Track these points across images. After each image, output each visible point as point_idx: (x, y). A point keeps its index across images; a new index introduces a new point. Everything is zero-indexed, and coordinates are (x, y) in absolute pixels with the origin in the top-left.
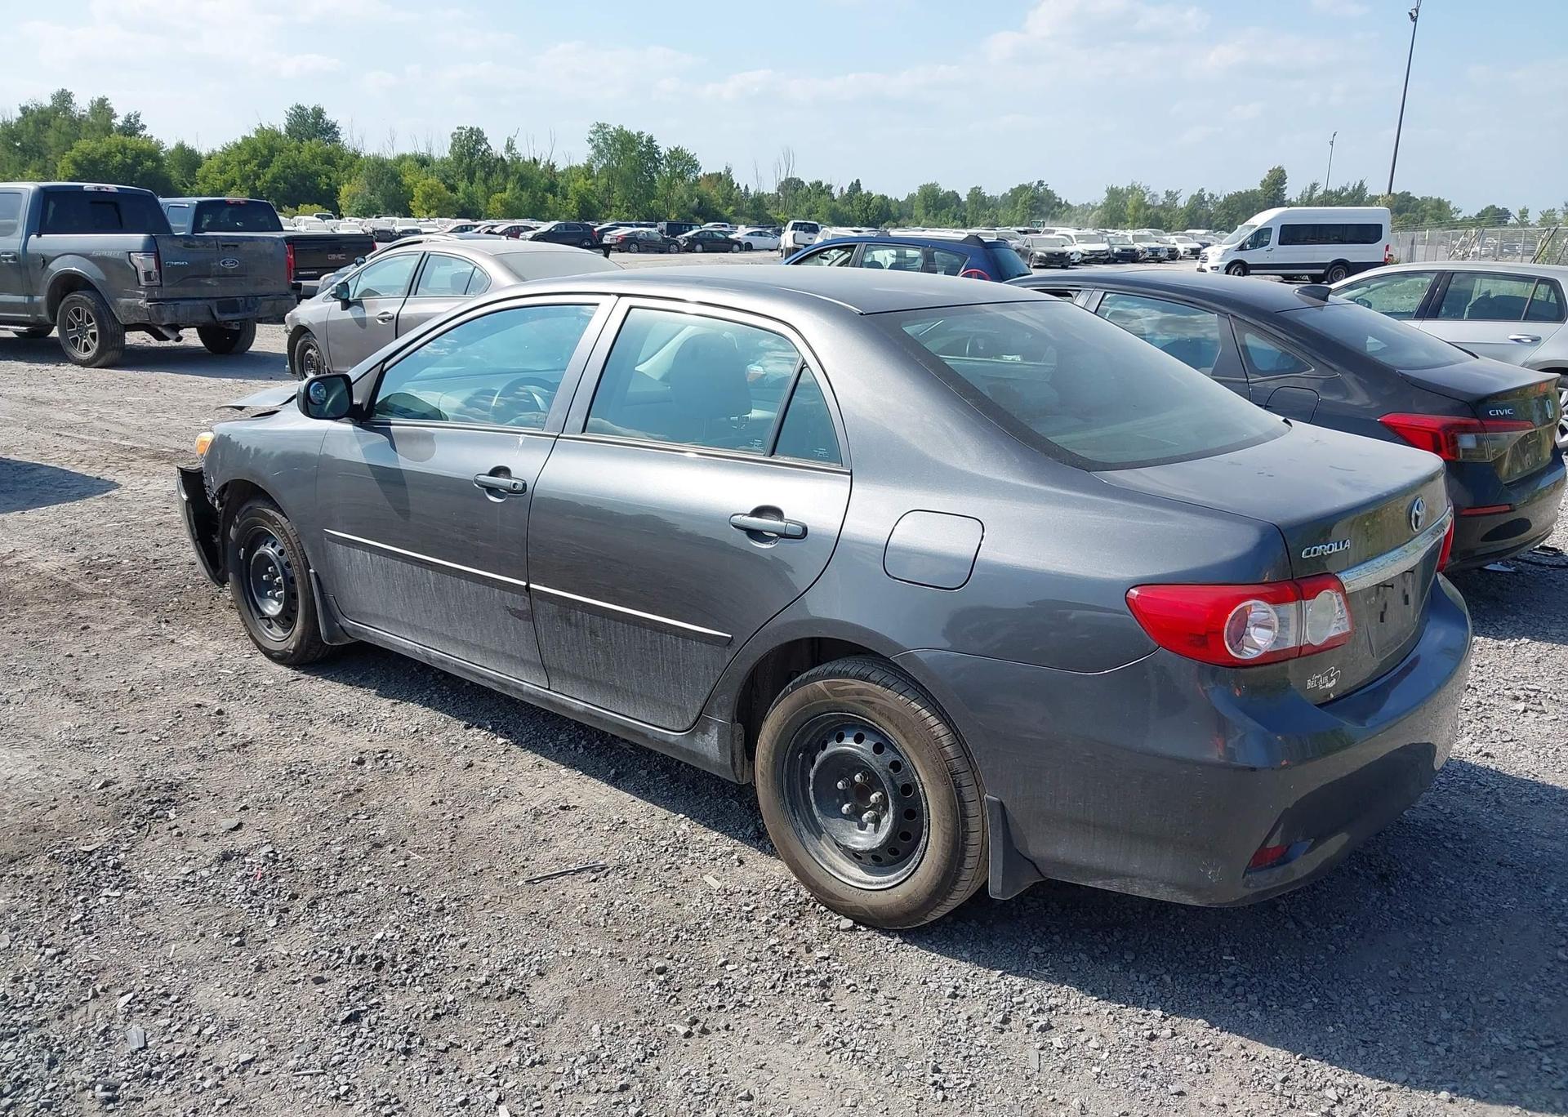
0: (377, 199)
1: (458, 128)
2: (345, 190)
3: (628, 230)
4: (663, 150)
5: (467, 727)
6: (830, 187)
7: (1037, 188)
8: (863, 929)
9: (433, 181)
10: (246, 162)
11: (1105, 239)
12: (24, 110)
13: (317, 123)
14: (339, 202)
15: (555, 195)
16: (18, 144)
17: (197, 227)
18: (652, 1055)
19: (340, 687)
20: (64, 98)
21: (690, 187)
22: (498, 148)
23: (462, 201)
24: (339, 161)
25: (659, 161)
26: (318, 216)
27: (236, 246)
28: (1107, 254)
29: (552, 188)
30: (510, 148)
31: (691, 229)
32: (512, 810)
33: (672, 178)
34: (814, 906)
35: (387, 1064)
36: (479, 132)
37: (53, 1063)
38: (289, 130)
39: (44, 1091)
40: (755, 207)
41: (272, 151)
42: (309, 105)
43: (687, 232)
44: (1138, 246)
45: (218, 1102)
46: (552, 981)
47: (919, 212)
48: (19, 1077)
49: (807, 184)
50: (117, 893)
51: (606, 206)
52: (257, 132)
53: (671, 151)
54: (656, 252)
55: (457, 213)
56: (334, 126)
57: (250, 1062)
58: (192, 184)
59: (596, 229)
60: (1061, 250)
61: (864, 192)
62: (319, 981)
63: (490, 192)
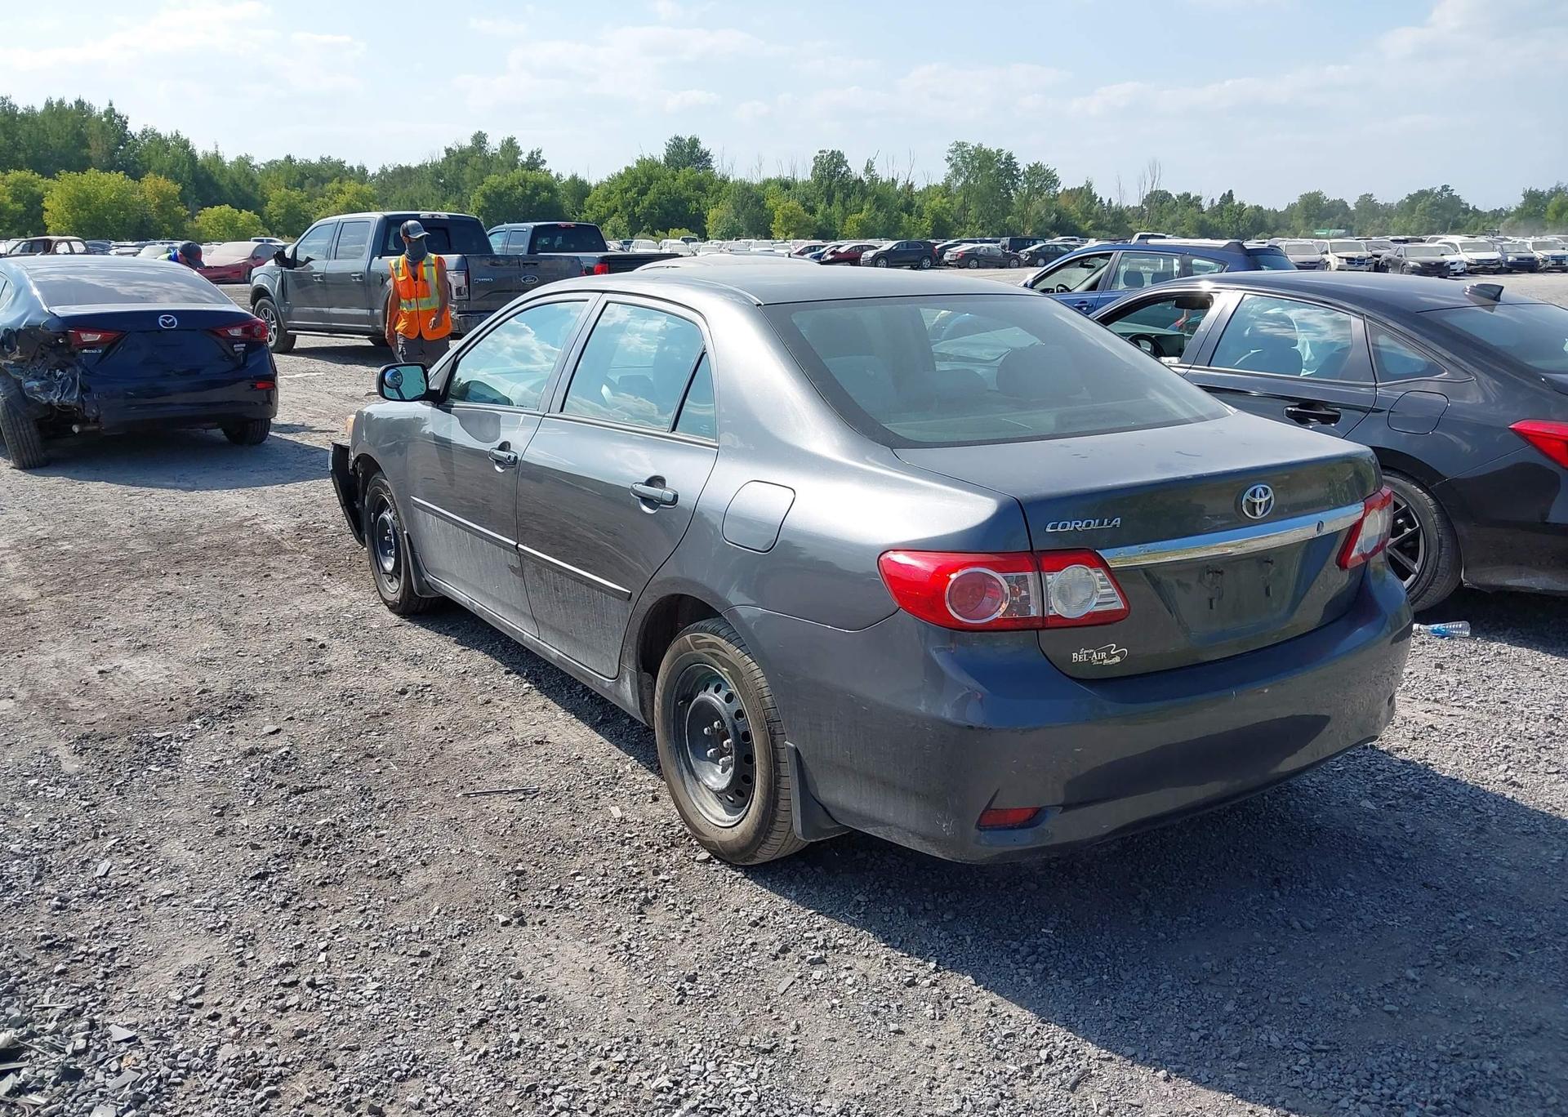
0: (741, 224)
1: (820, 152)
2: (712, 214)
3: (970, 246)
4: (1022, 167)
5: (507, 673)
6: (1198, 199)
7: (1440, 193)
8: (717, 862)
9: (793, 203)
10: (627, 191)
11: (1498, 247)
12: (448, 151)
13: (692, 152)
14: (706, 226)
15: (911, 215)
16: (442, 181)
17: (532, 248)
18: (465, 934)
19: (430, 634)
20: (480, 139)
21: (1049, 202)
22: (857, 169)
23: (819, 223)
24: (709, 186)
25: (1016, 177)
26: (683, 240)
27: (535, 264)
28: (1498, 263)
29: (908, 207)
30: (869, 169)
31: (1034, 244)
32: (496, 740)
33: (1029, 195)
34: (690, 840)
35: (265, 912)
36: (840, 155)
37: (38, 877)
38: (667, 160)
39: (21, 894)
40: (1115, 221)
41: (650, 180)
42: (686, 136)
43: (1030, 246)
44: (1539, 255)
45: (129, 920)
46: (430, 871)
47: (1298, 223)
48: (11, 884)
49: (1174, 196)
50: (158, 769)
51: (961, 223)
52: (638, 162)
53: (1030, 168)
54: (996, 267)
55: (814, 234)
56: (707, 154)
57: (168, 896)
58: (580, 212)
59: (937, 247)
60: (1439, 259)
61: (1236, 203)
62: (255, 847)
63: (847, 212)
